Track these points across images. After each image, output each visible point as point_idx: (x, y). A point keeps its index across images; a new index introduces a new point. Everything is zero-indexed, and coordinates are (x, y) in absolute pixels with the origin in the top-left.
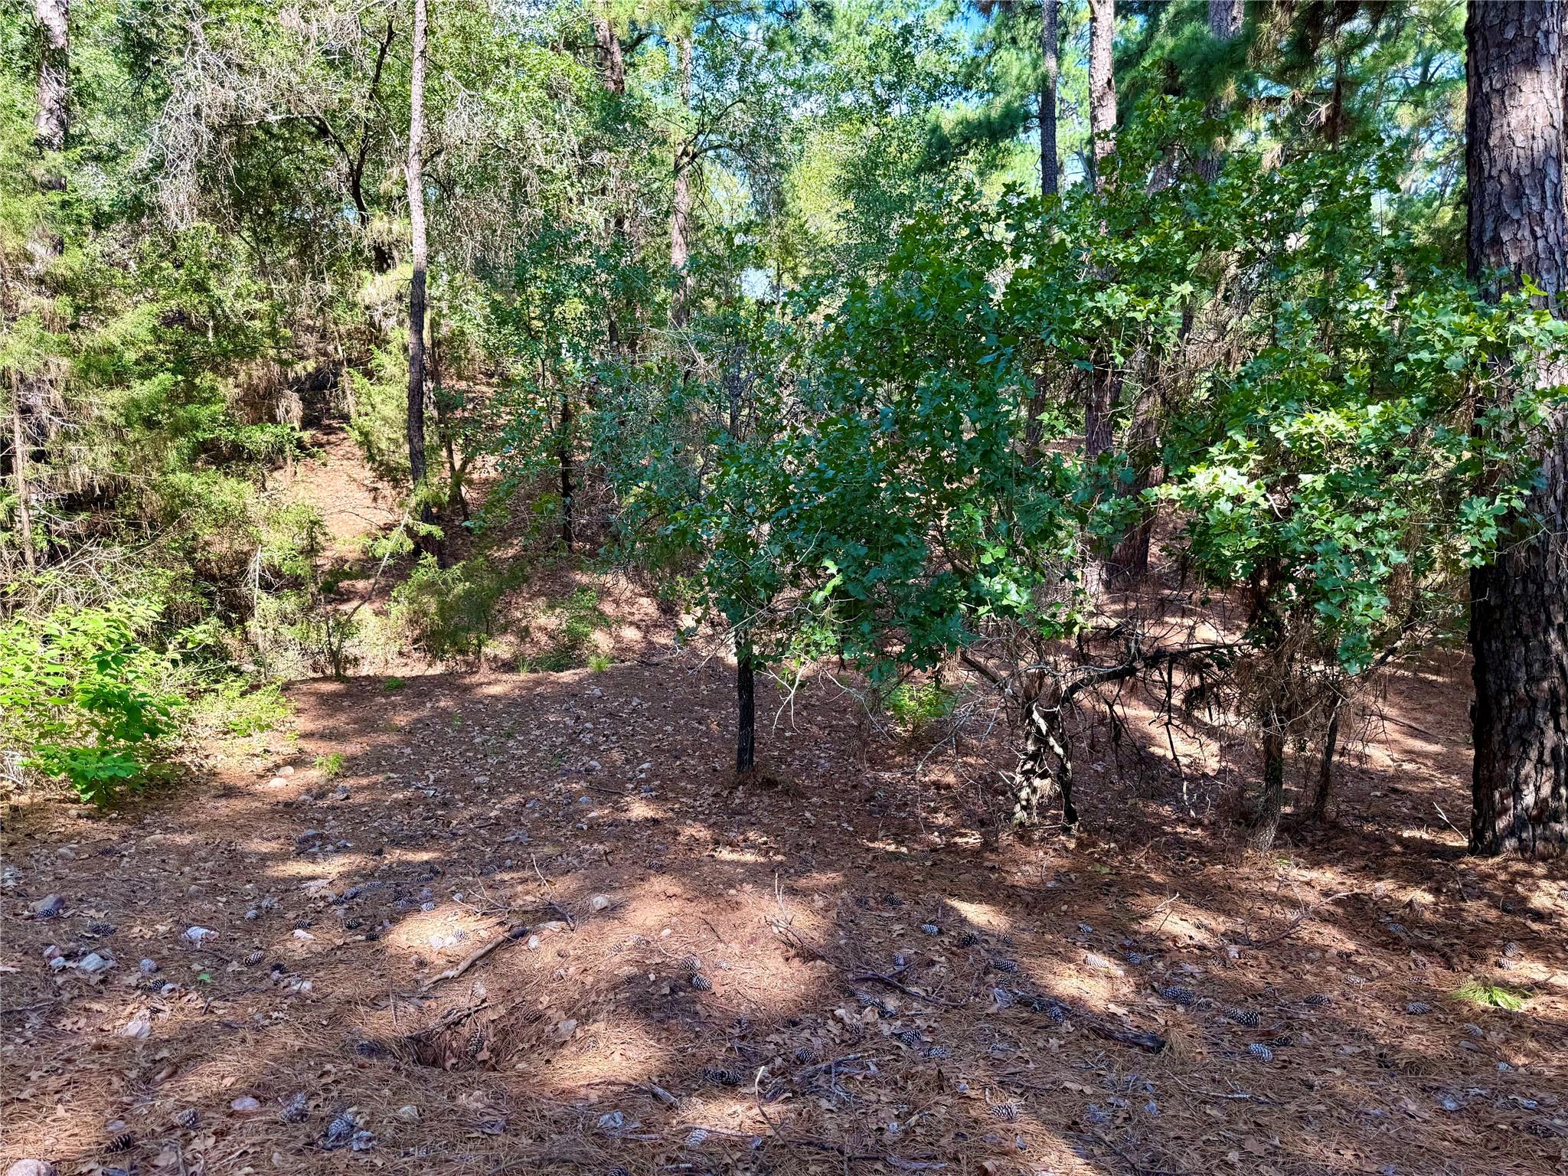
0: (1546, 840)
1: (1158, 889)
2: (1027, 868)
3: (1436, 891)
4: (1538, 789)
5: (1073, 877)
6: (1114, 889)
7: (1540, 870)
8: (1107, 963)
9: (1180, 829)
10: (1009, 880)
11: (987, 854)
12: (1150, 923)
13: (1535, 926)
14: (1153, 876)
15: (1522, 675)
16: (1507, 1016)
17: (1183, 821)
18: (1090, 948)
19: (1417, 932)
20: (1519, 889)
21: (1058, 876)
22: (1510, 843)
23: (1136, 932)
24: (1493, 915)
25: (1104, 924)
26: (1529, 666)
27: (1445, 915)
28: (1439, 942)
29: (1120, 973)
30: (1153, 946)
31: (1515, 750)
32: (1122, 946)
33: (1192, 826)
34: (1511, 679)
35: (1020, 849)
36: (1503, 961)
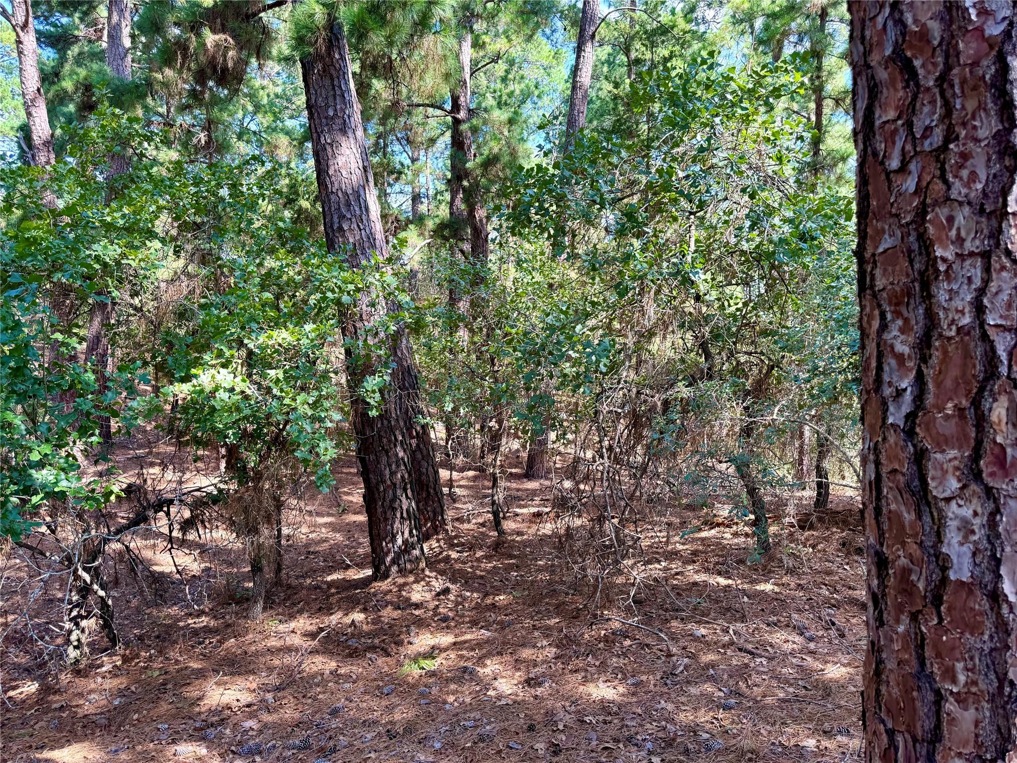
0: (410, 561)
1: (201, 674)
2: (92, 696)
3: (364, 610)
4: (403, 533)
5: (133, 688)
6: (169, 686)
7: (411, 579)
8: (190, 748)
9: (190, 621)
10: (81, 712)
11: (51, 697)
12: (206, 702)
13: (417, 612)
14: (191, 664)
15: (387, 472)
16: (432, 674)
17: (191, 615)
18: (174, 742)
19: (363, 640)
20: (404, 593)
21: (121, 693)
22: (394, 569)
23: (200, 713)
24: (396, 614)
25: (174, 717)
26: (390, 465)
27: (373, 623)
28: (377, 641)
29: (203, 751)
30: (217, 718)
31: (389, 514)
32: (195, 729)
33: (198, 616)
34: (382, 475)
35: (81, 682)
36: (411, 639)
